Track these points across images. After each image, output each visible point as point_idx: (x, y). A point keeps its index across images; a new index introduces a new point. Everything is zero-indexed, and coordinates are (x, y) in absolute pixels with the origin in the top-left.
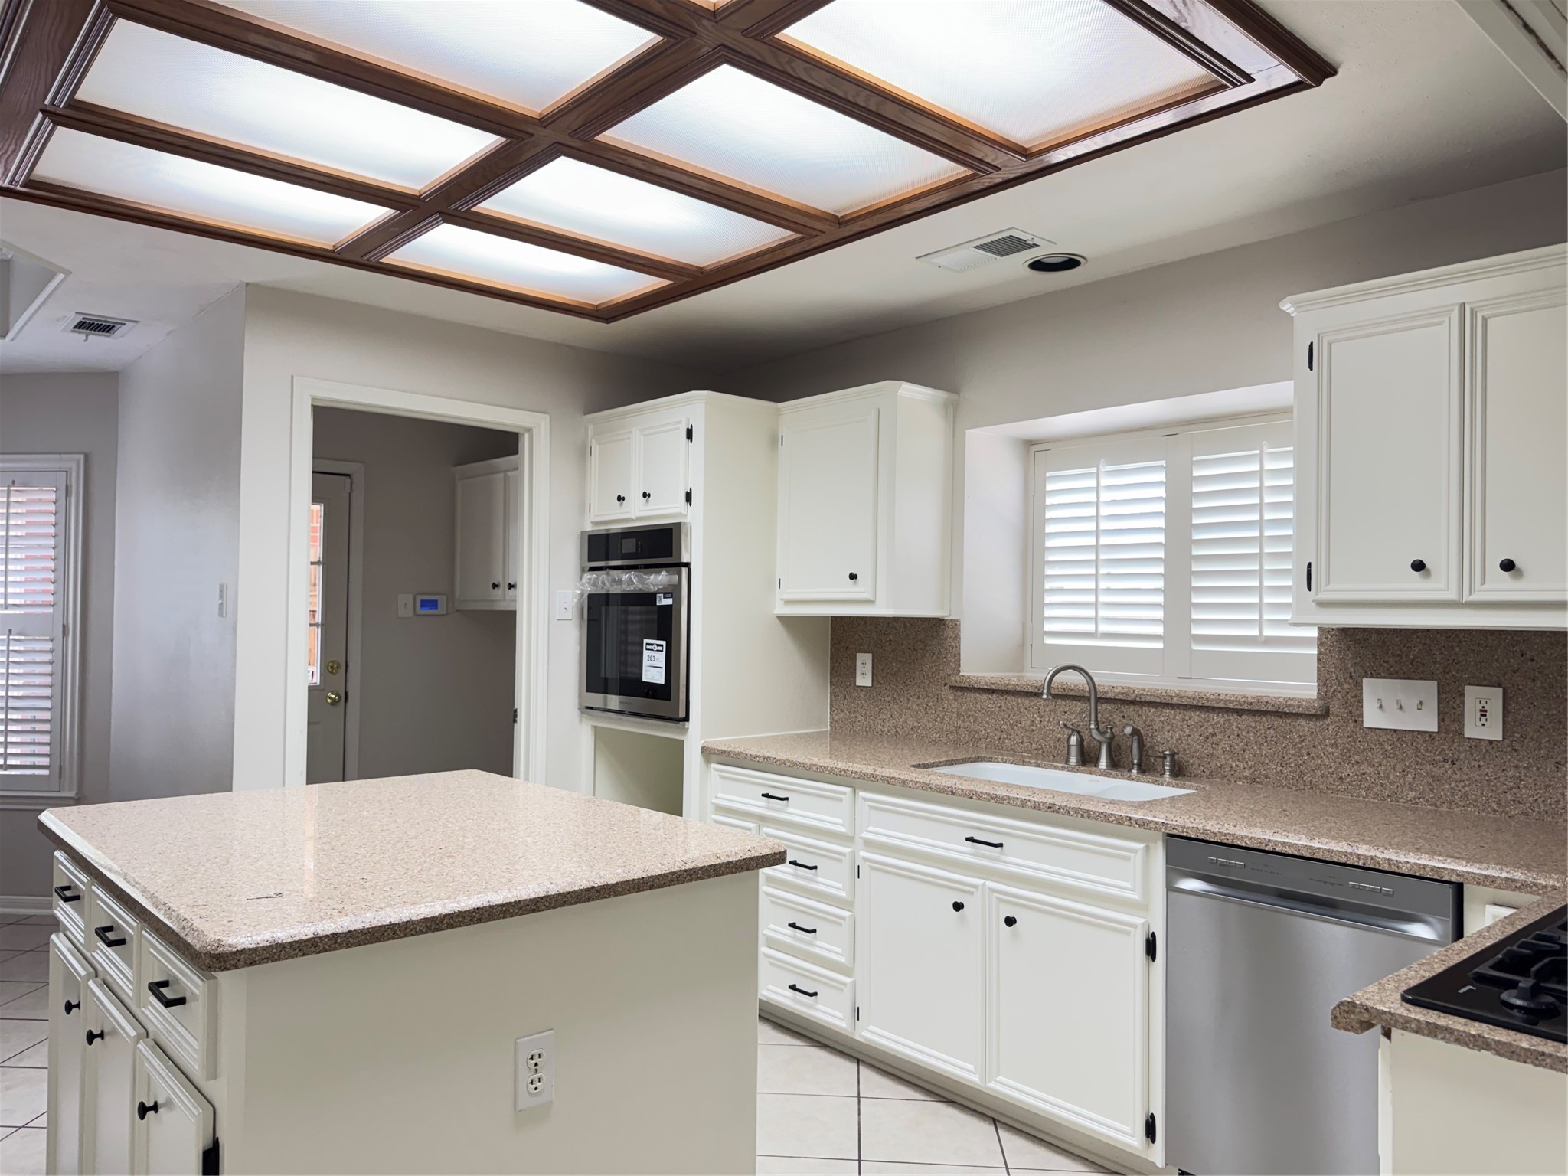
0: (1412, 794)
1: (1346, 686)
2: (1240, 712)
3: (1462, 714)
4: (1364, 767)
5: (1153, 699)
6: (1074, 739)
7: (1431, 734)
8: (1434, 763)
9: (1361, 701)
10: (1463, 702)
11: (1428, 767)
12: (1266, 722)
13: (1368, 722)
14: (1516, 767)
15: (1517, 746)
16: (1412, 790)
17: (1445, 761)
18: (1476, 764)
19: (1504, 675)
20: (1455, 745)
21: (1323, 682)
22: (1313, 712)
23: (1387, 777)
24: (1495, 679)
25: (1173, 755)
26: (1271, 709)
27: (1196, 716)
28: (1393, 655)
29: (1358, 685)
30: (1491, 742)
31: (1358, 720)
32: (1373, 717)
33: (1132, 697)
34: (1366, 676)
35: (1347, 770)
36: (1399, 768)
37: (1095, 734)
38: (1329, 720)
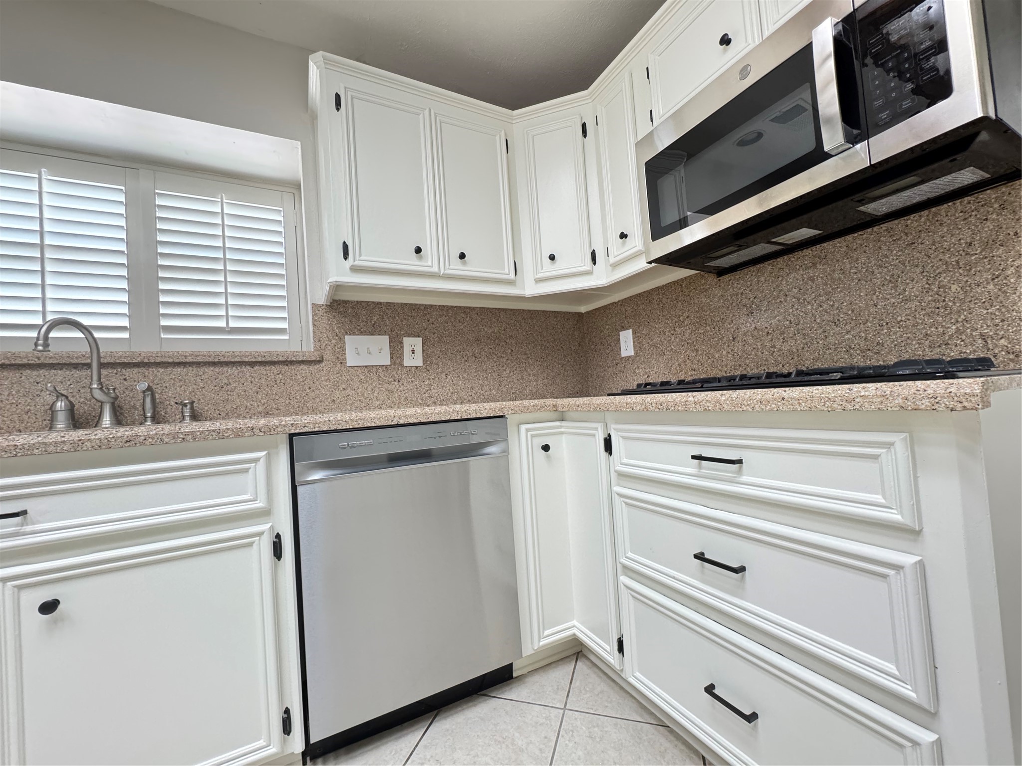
0: (378, 403)
1: (334, 341)
2: (252, 364)
3: (402, 354)
4: (348, 391)
5: (164, 360)
6: (60, 405)
7: (386, 366)
8: (389, 383)
9: (344, 350)
10: (402, 347)
11: (386, 385)
12: (275, 369)
13: (349, 363)
14: (429, 379)
15: (428, 368)
16: (377, 400)
17: (395, 381)
18: (410, 380)
19: (421, 331)
20: (399, 371)
21: (318, 340)
22: (314, 359)
23: (363, 395)
24: (417, 334)
25: (192, 403)
26: (281, 359)
27: (210, 371)
28: (363, 321)
29: (341, 340)
30: (417, 367)
31: (343, 363)
32: (352, 360)
33: (139, 360)
34: (347, 334)
35: (337, 394)
36: (369, 389)
37: (98, 394)
38: (323, 364)
